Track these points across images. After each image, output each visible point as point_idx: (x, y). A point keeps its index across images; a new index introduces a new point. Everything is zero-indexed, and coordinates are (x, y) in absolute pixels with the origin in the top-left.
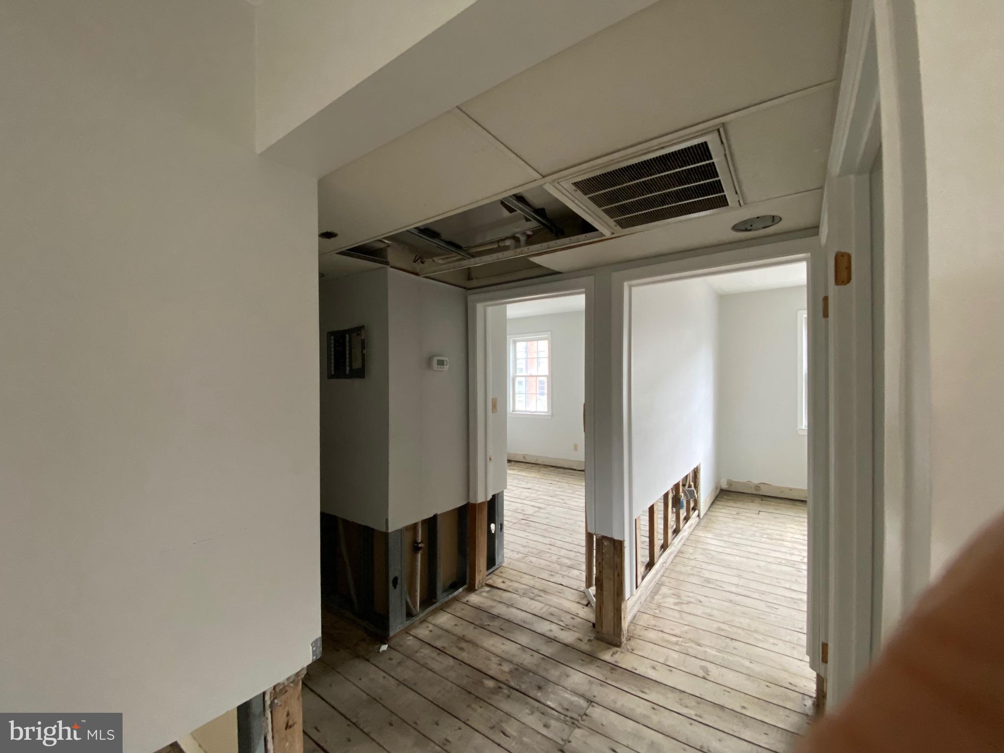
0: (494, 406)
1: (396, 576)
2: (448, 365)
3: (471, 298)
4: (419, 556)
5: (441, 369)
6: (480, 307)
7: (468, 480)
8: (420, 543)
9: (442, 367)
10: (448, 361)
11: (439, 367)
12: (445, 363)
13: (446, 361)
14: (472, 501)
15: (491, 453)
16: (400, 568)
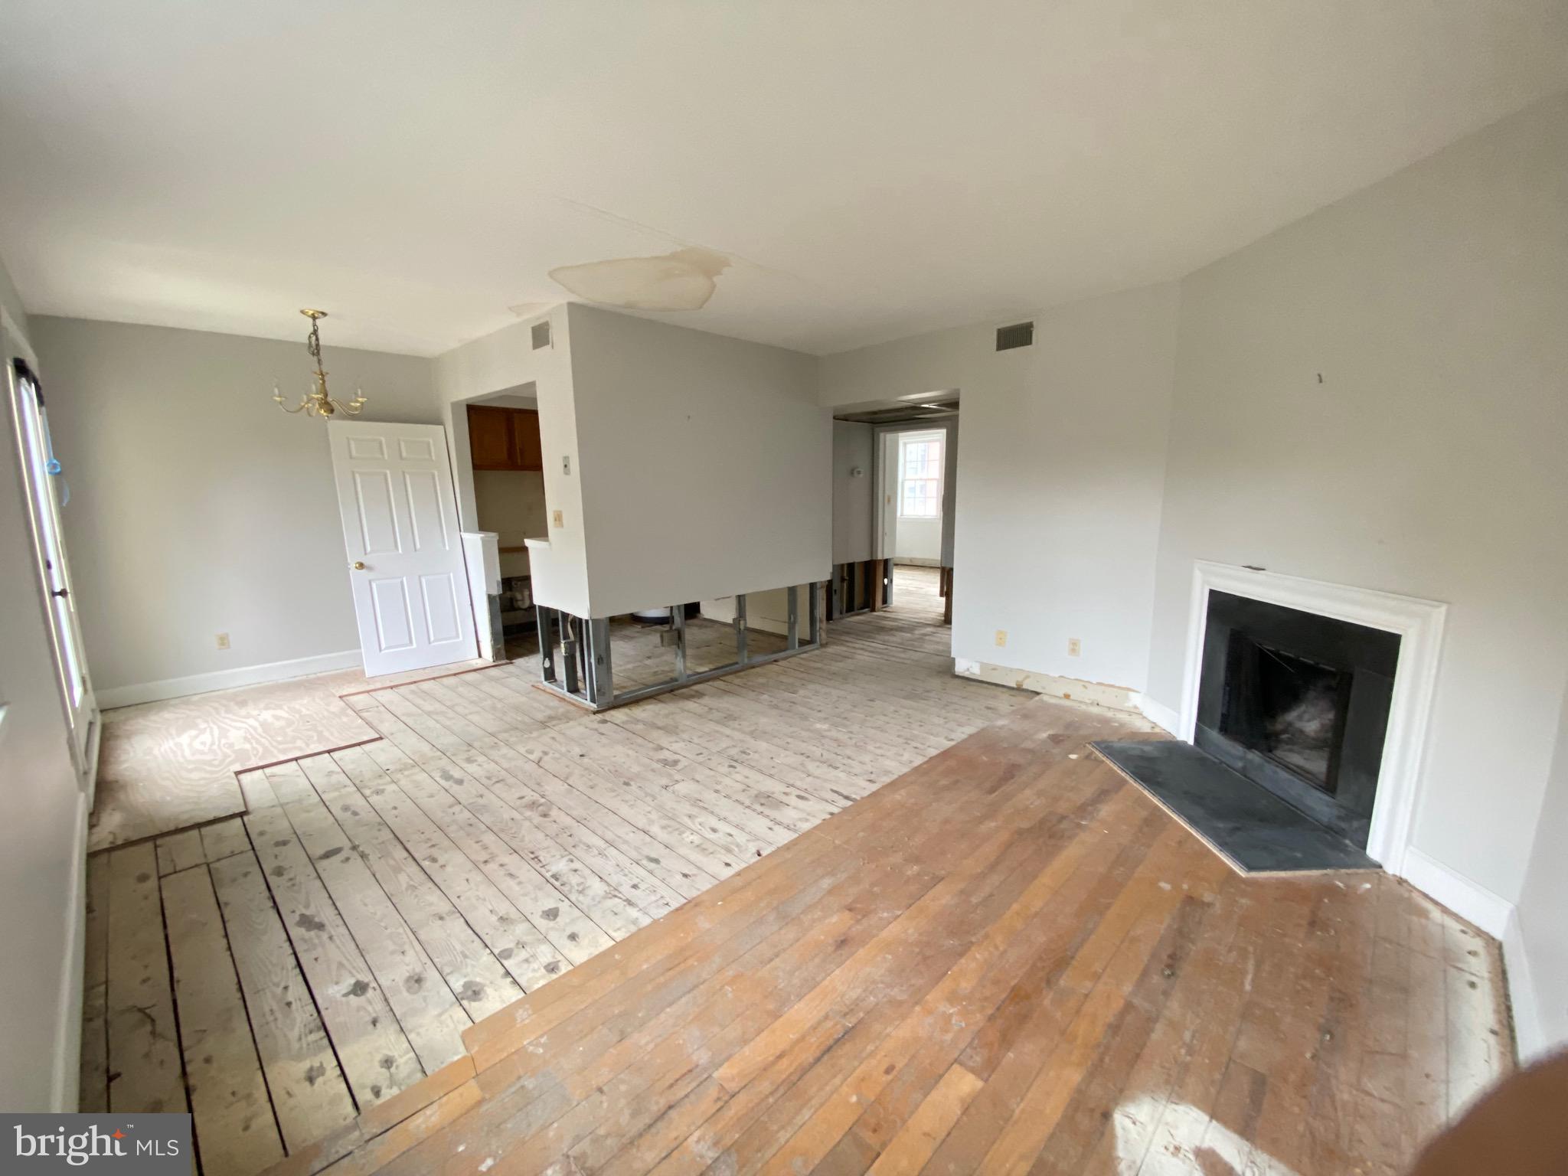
0: (889, 501)
2: (863, 474)
3: (877, 429)
6: (882, 435)
7: (873, 543)
10: (863, 472)
14: (874, 558)
15: (886, 530)
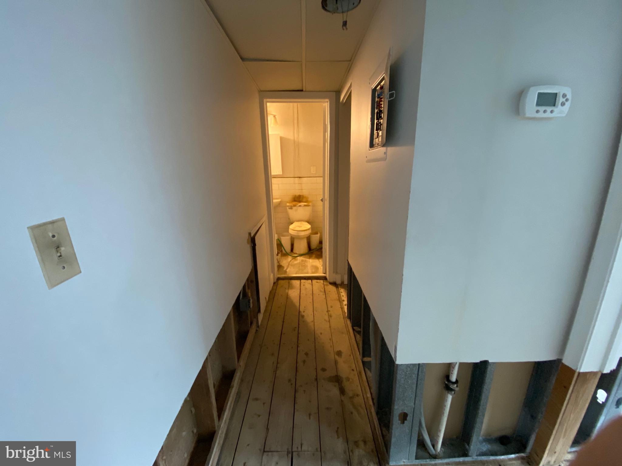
1: (406, 411)
2: (568, 104)
4: (450, 398)
5: (551, 115)
8: (454, 383)
9: (549, 109)
10: (569, 96)
11: (542, 109)
12: (561, 100)
13: (564, 96)
14: (567, 361)
16: (412, 404)
